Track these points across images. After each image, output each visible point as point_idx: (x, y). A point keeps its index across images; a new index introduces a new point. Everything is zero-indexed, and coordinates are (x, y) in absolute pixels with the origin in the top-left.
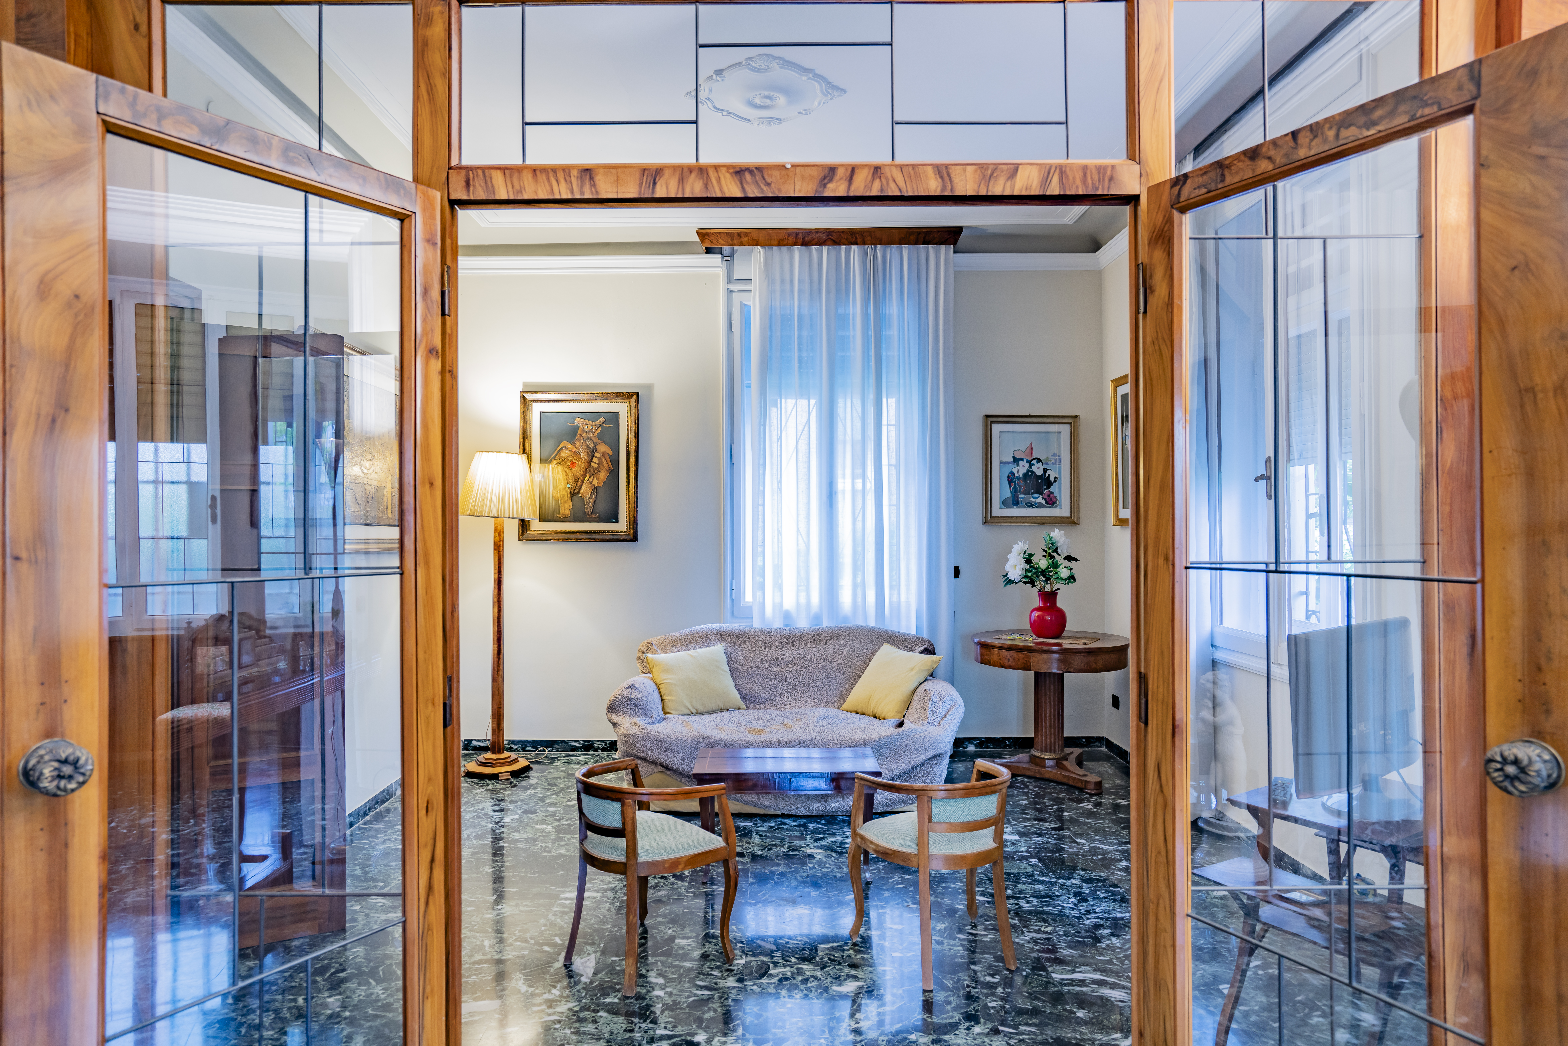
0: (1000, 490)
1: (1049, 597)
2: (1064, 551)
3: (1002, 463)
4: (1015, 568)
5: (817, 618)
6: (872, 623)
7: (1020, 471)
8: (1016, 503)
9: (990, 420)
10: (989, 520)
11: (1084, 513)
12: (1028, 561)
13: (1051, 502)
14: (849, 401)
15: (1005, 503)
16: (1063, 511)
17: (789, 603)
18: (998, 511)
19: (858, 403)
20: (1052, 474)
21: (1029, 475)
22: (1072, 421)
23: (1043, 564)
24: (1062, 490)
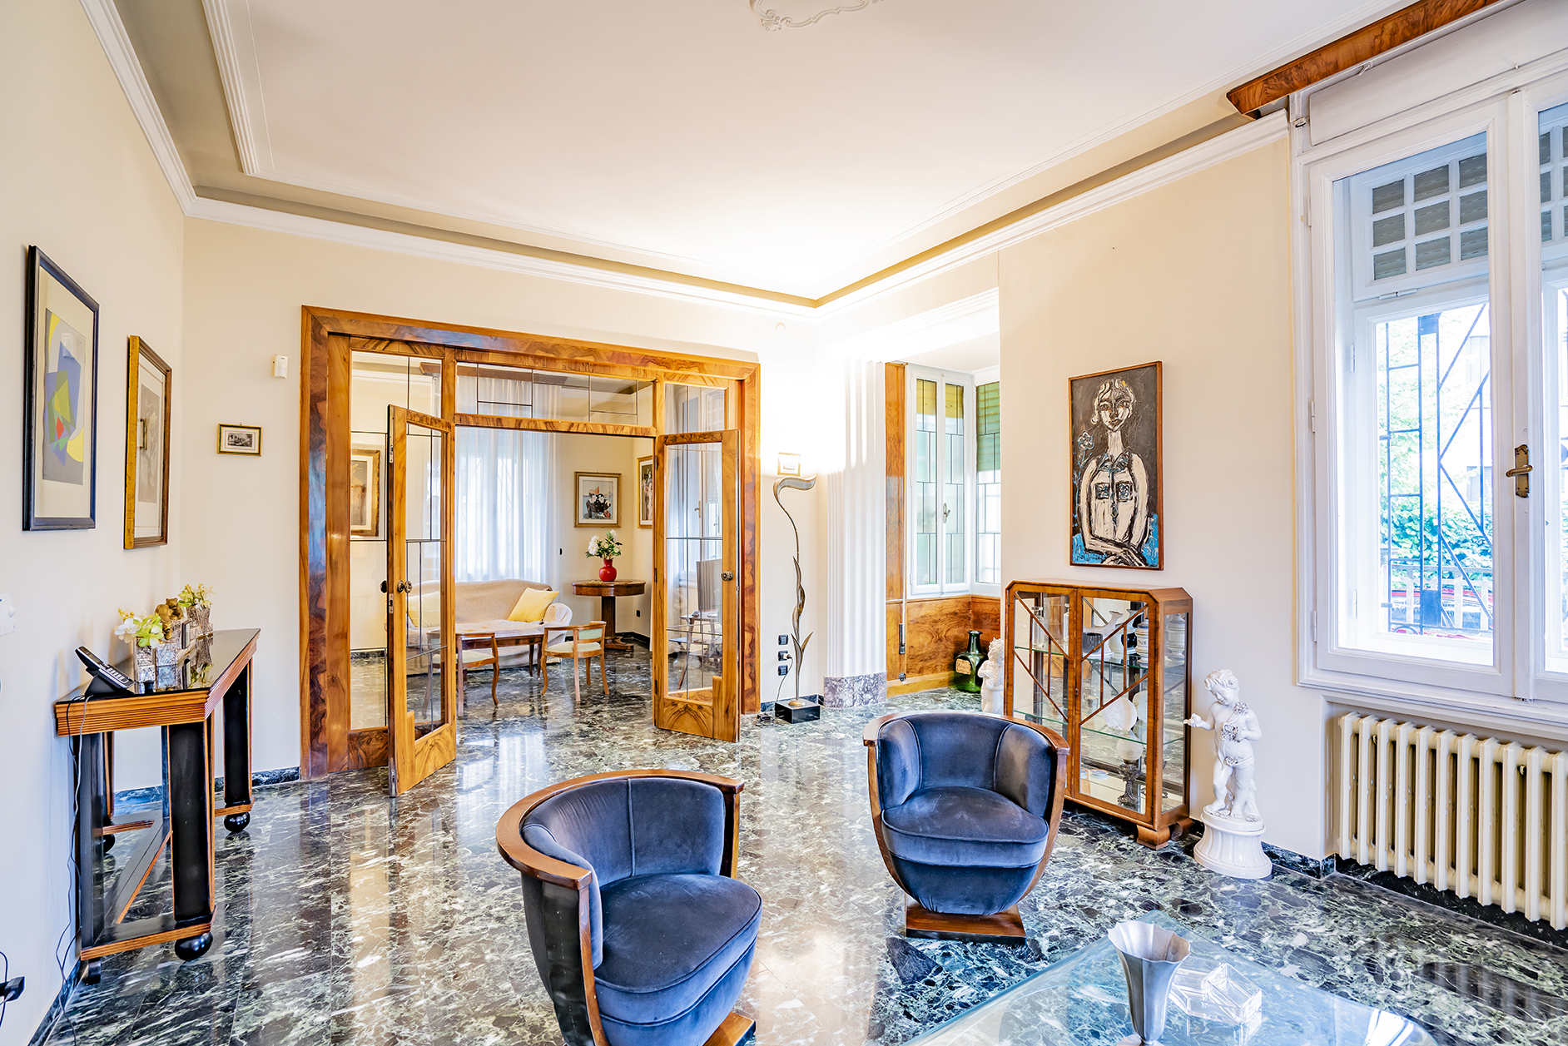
0: (583, 510)
1: (609, 562)
2: (616, 541)
3: (584, 496)
4: (593, 549)
5: (486, 577)
6: (517, 577)
7: (593, 500)
8: (591, 517)
9: (578, 475)
10: (578, 525)
11: (623, 523)
12: (599, 545)
13: (608, 516)
14: (504, 460)
15: (585, 517)
16: (614, 521)
17: (471, 570)
18: (582, 520)
19: (510, 461)
20: (608, 502)
21: (597, 503)
22: (618, 476)
23: (606, 546)
24: (613, 510)
